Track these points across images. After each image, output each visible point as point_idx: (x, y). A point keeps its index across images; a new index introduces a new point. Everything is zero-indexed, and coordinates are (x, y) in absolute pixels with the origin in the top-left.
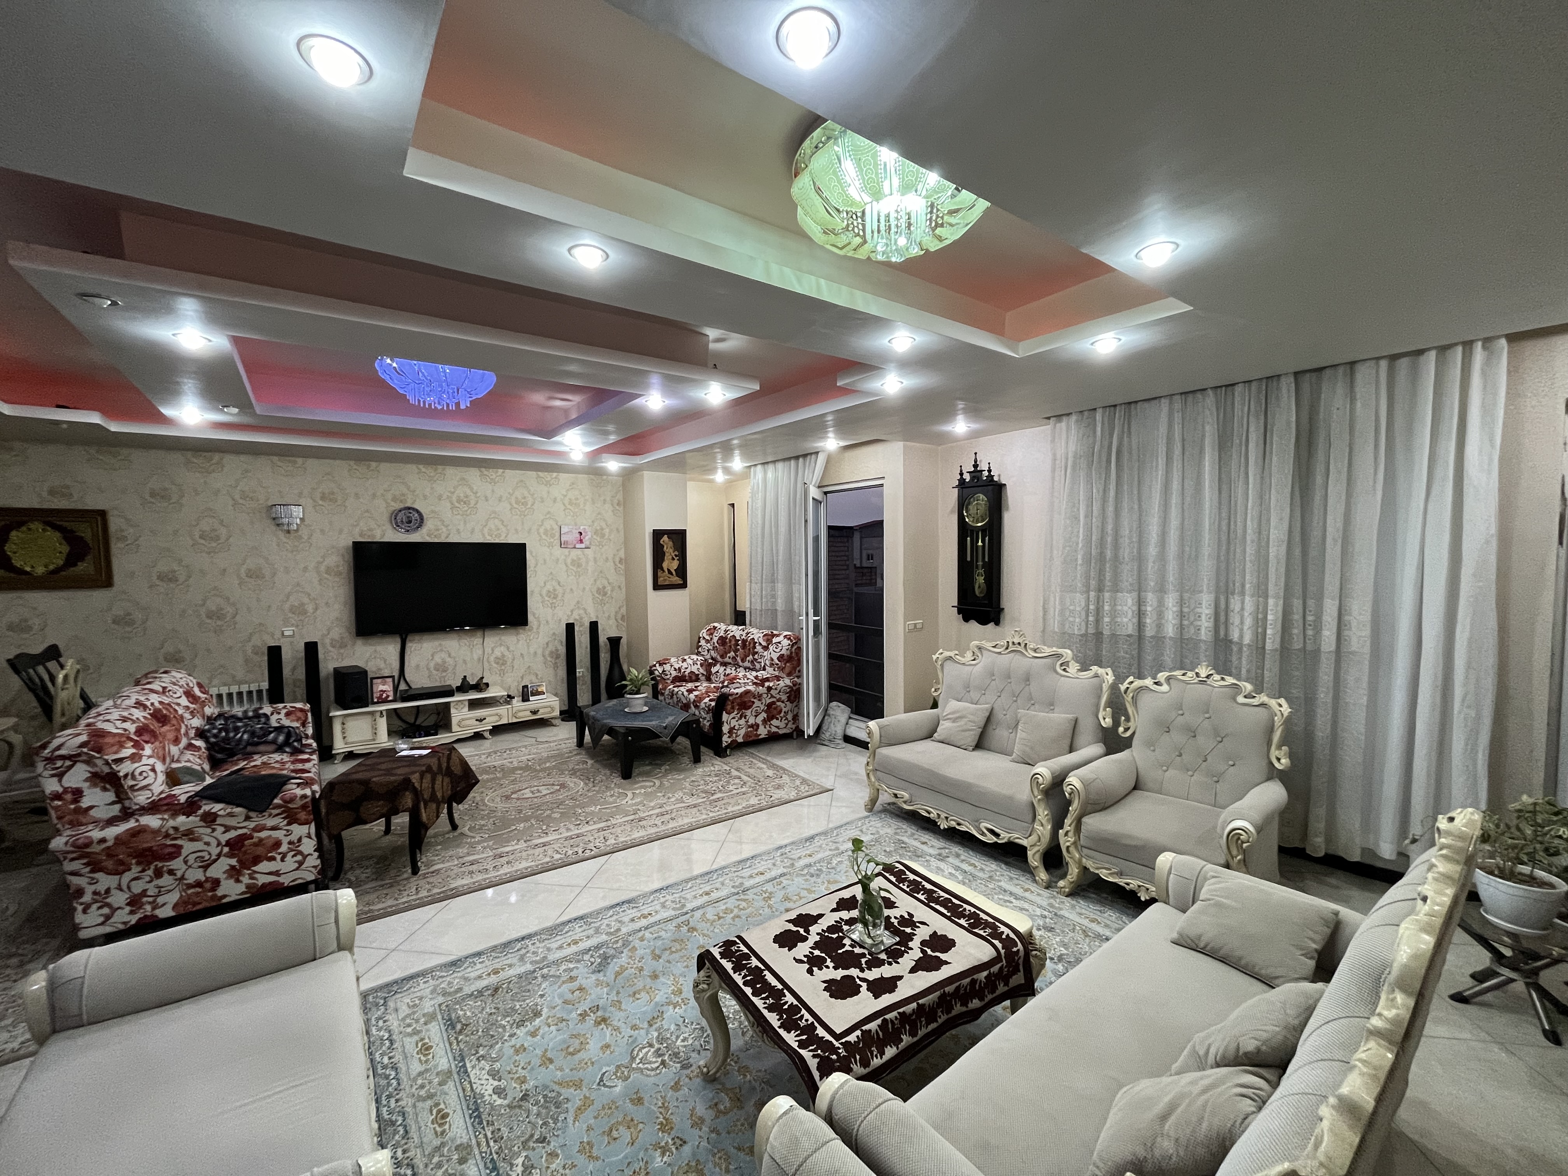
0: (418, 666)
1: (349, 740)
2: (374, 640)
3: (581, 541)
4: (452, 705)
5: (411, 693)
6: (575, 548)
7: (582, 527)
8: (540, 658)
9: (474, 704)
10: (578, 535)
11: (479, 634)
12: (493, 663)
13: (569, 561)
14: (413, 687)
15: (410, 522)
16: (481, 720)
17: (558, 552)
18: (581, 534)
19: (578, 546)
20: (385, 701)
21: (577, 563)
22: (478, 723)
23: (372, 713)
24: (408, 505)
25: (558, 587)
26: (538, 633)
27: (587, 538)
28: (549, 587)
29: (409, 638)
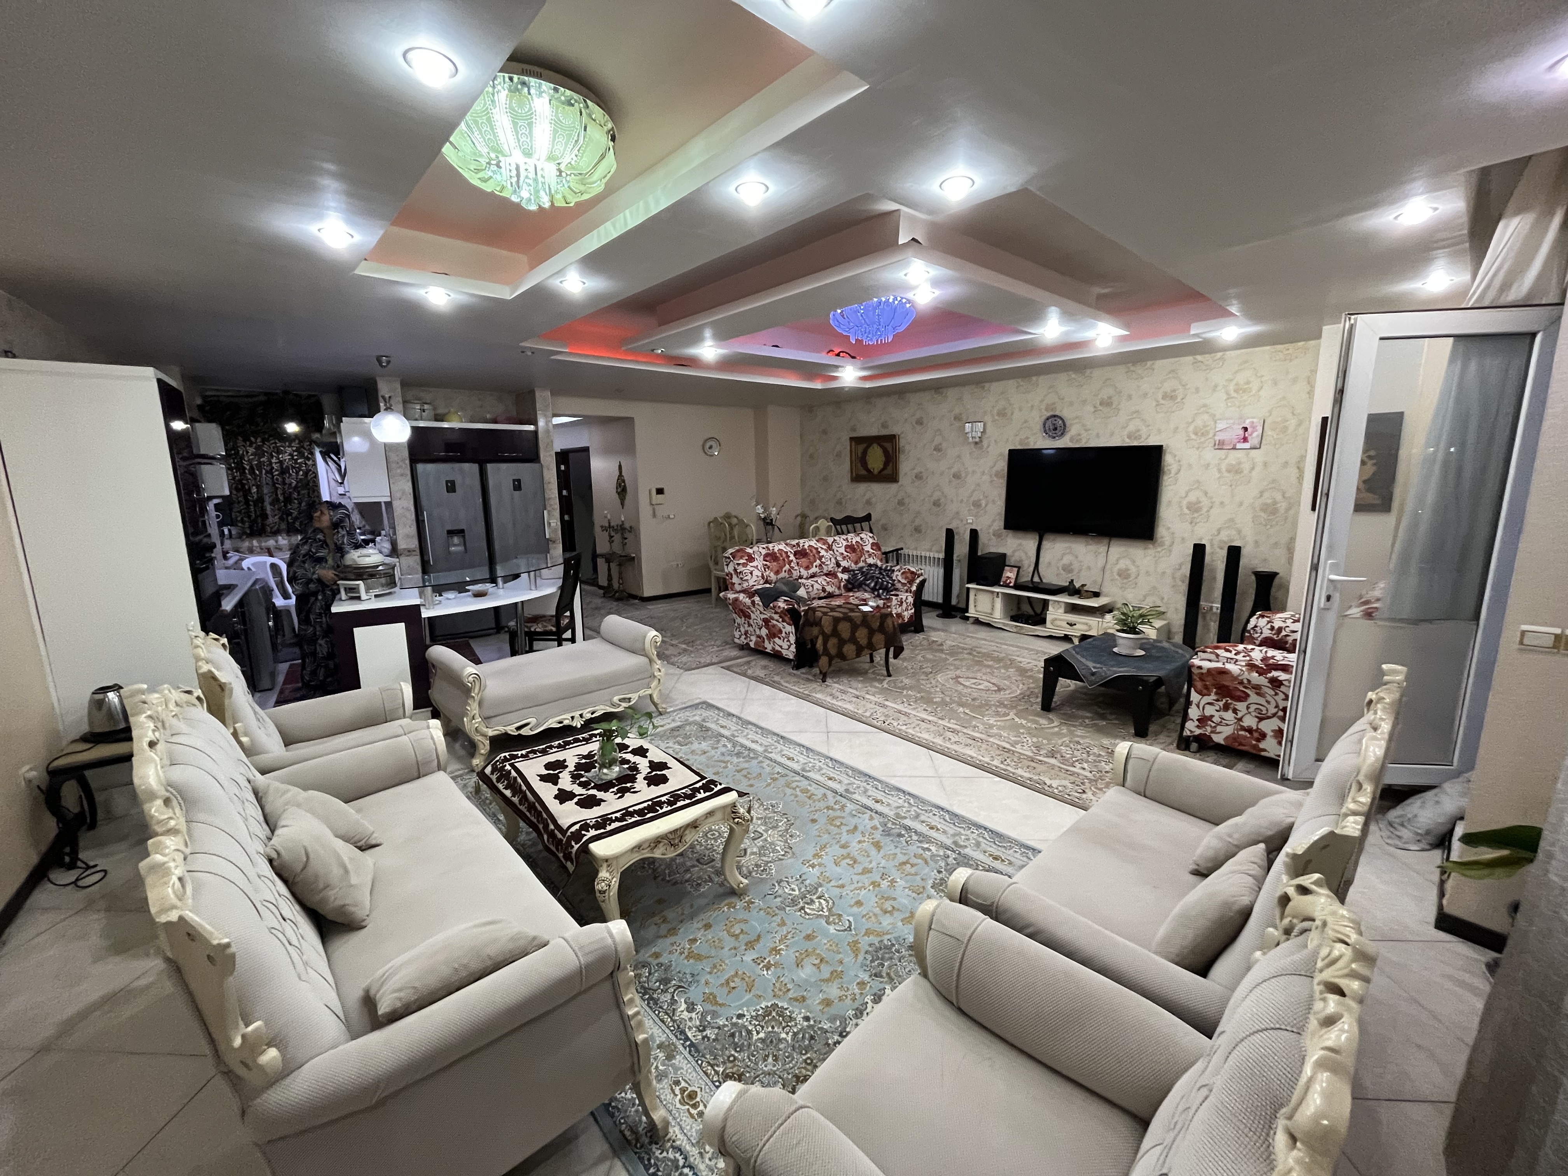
0: (1050, 563)
1: (979, 609)
2: (1020, 534)
3: (1245, 440)
4: (1050, 603)
5: (1040, 586)
6: (1234, 448)
7: (1248, 421)
8: (1169, 580)
9: (1073, 609)
10: (1241, 432)
11: (1106, 541)
12: (1115, 574)
13: (1223, 467)
14: (1044, 581)
15: (1055, 429)
16: (1071, 625)
17: (1210, 455)
18: (1246, 429)
19: (1239, 446)
20: (1007, 586)
21: (1235, 470)
22: (1068, 626)
23: (993, 592)
24: (1057, 413)
25: (1204, 499)
26: (1170, 551)
27: (1255, 434)
28: (1192, 498)
29: (1046, 536)
